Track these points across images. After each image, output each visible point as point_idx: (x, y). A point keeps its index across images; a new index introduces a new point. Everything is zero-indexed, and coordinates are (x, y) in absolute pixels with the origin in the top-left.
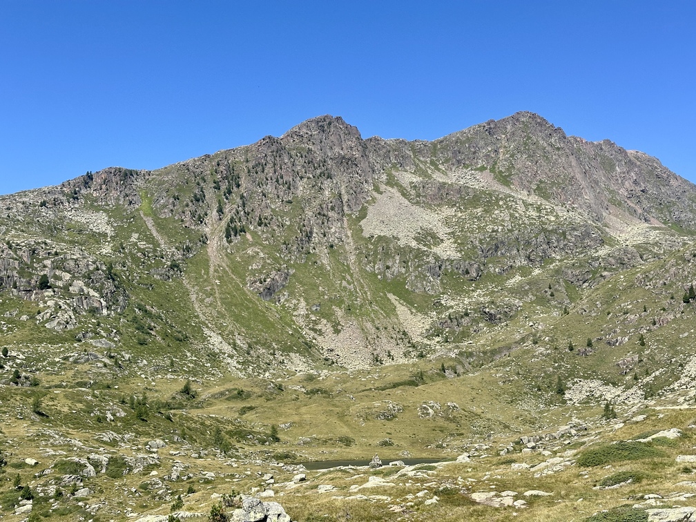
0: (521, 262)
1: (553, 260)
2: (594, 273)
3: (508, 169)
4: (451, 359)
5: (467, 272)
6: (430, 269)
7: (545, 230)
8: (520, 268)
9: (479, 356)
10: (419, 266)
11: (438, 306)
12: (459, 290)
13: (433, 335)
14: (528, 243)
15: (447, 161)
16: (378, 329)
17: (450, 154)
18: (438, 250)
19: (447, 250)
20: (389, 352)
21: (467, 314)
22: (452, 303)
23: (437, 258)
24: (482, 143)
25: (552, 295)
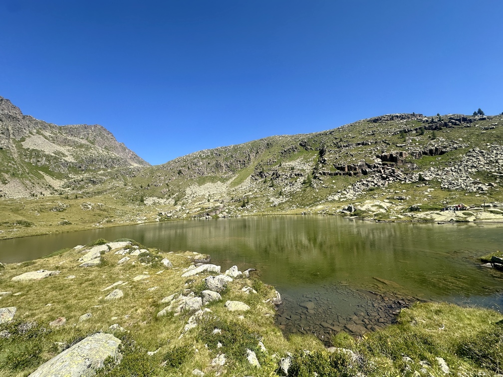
0: (103, 167)
1: (115, 168)
2: (130, 172)
3: (93, 140)
4: (80, 194)
5: (80, 167)
6: (62, 164)
7: (112, 158)
8: (102, 169)
9: (92, 194)
10: (56, 162)
11: (67, 178)
12: (76, 173)
13: (66, 187)
14: (106, 161)
15: (66, 133)
16: (33, 183)
17: (68, 131)
18: (66, 159)
19: (70, 159)
20: (41, 192)
21: (82, 180)
22: (74, 177)
23: (66, 161)
24: (82, 130)
25: (117, 177)
